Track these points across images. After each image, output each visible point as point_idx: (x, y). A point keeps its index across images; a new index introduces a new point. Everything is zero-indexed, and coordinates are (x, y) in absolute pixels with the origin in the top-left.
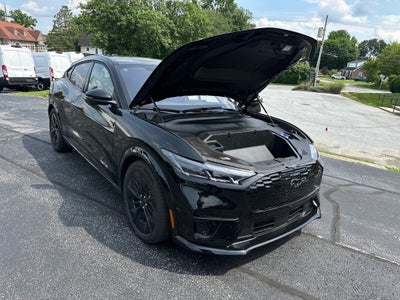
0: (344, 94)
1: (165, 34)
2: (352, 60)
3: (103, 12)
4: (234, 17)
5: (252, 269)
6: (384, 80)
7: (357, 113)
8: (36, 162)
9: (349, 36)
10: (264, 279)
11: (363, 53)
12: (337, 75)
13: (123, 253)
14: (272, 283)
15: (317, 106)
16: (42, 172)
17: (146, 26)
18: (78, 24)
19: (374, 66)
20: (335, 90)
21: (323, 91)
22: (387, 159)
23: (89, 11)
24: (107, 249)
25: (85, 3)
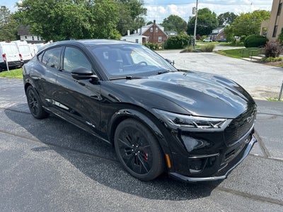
0: (216, 52)
1: (85, 20)
2: (215, 28)
3: (35, 8)
4: (131, 4)
5: (225, 187)
6: (238, 39)
7: (229, 64)
8: (25, 130)
9: (210, 12)
10: (238, 193)
11: (221, 23)
12: (207, 39)
13: (129, 192)
14: (244, 195)
15: (201, 62)
16: (33, 137)
17: (70, 16)
18: (15, 19)
19: (231, 31)
20: (209, 50)
21: (202, 51)
22: (260, 92)
23: (24, 9)
24: (115, 191)
25: (20, 2)
